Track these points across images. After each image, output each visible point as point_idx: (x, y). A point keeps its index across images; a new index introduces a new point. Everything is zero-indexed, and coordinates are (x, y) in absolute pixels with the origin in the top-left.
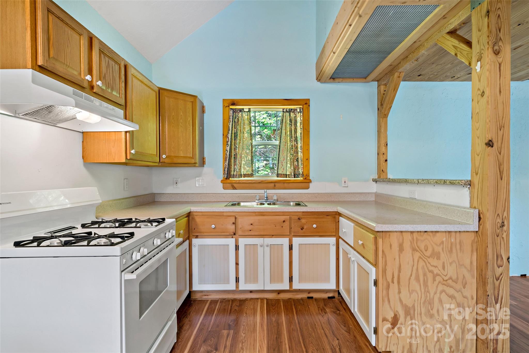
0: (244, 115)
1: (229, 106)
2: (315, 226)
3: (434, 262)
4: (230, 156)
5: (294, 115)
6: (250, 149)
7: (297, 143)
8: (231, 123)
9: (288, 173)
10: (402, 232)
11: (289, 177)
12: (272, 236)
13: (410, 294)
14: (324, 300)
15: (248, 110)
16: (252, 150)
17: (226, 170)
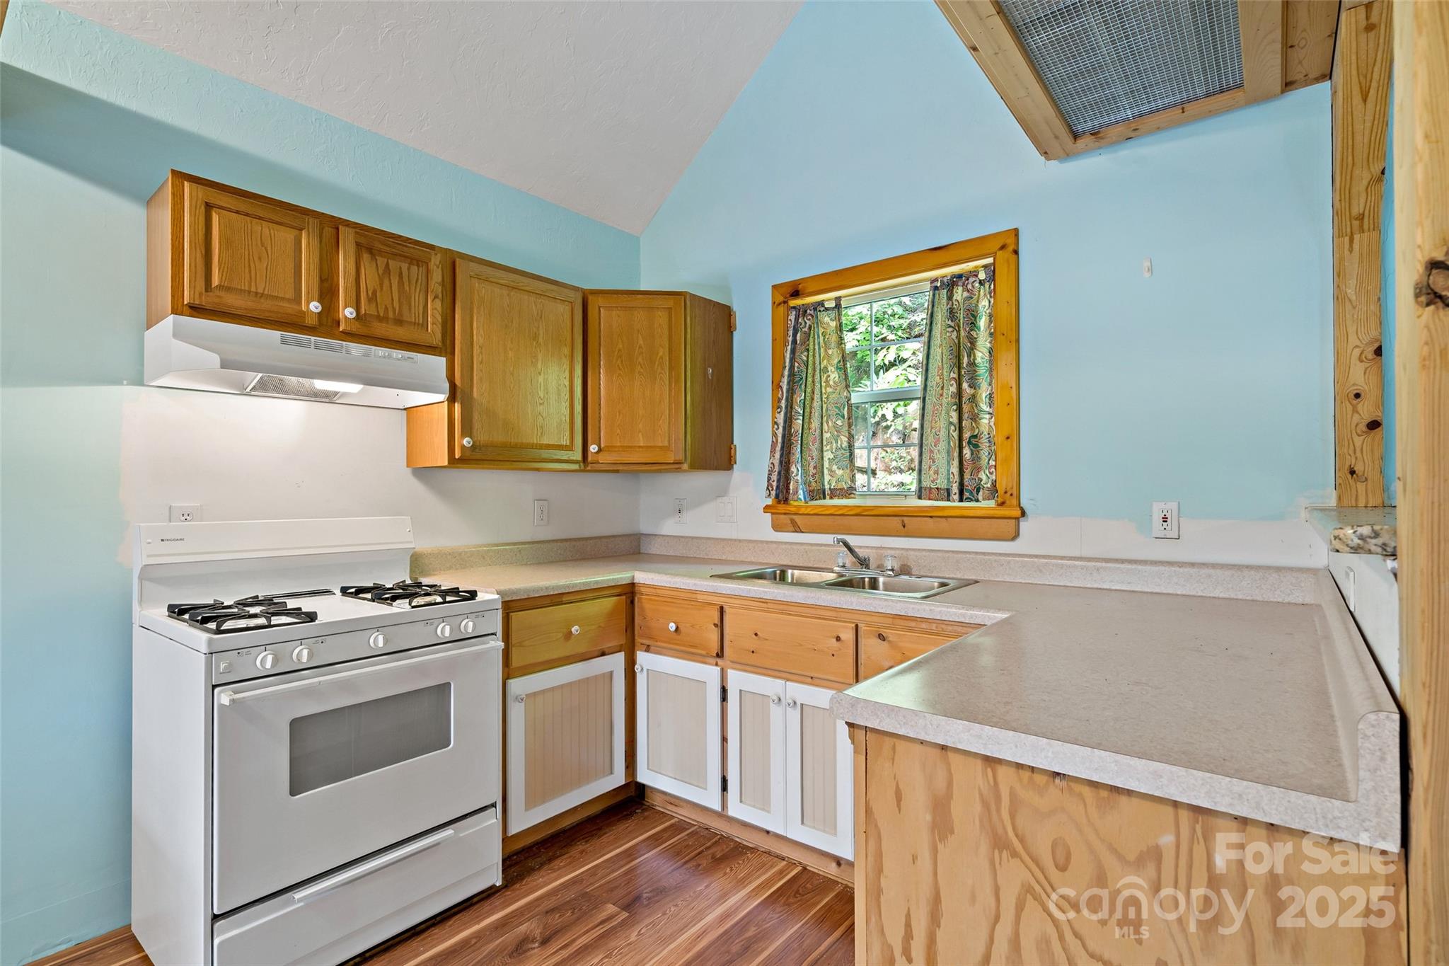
1: (785, 302)
4: (787, 438)
5: (966, 294)
6: (846, 417)
8: (789, 347)
15: (833, 304)
16: (849, 419)
17: (774, 477)
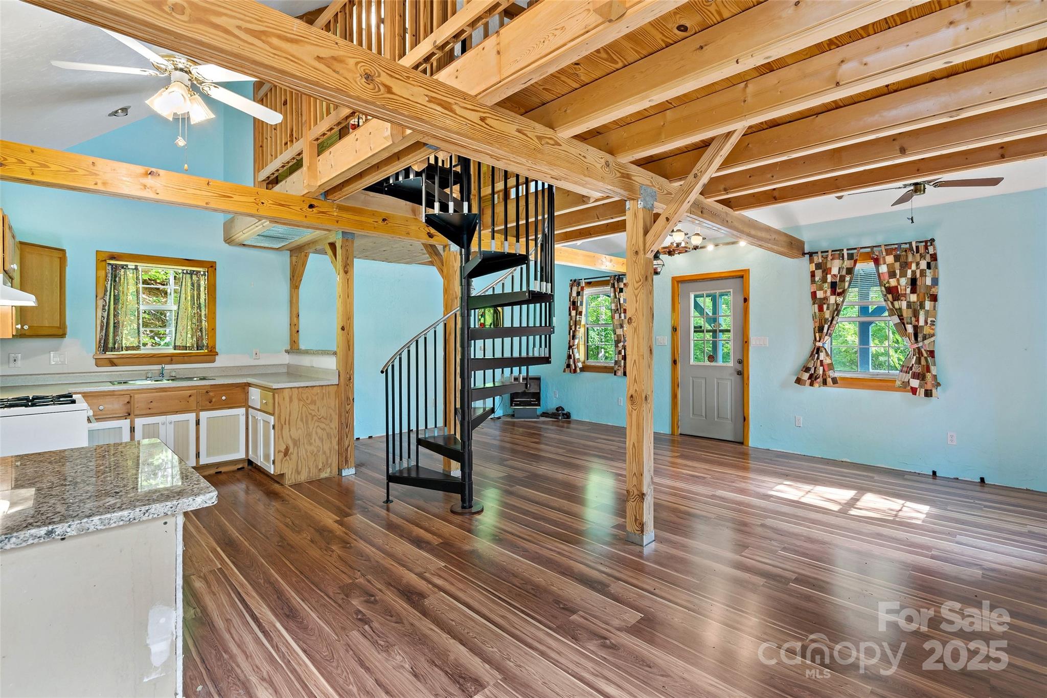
0: (128, 273)
1: (105, 261)
2: (224, 398)
3: (312, 407)
4: (108, 323)
5: (197, 278)
7: (200, 311)
8: (109, 282)
9: (188, 345)
10: (291, 388)
11: (189, 350)
12: (176, 412)
13: (297, 430)
14: (234, 471)
15: (134, 267)
17: (102, 341)
